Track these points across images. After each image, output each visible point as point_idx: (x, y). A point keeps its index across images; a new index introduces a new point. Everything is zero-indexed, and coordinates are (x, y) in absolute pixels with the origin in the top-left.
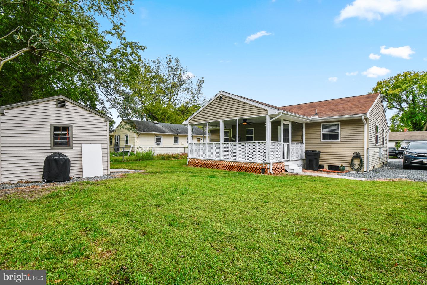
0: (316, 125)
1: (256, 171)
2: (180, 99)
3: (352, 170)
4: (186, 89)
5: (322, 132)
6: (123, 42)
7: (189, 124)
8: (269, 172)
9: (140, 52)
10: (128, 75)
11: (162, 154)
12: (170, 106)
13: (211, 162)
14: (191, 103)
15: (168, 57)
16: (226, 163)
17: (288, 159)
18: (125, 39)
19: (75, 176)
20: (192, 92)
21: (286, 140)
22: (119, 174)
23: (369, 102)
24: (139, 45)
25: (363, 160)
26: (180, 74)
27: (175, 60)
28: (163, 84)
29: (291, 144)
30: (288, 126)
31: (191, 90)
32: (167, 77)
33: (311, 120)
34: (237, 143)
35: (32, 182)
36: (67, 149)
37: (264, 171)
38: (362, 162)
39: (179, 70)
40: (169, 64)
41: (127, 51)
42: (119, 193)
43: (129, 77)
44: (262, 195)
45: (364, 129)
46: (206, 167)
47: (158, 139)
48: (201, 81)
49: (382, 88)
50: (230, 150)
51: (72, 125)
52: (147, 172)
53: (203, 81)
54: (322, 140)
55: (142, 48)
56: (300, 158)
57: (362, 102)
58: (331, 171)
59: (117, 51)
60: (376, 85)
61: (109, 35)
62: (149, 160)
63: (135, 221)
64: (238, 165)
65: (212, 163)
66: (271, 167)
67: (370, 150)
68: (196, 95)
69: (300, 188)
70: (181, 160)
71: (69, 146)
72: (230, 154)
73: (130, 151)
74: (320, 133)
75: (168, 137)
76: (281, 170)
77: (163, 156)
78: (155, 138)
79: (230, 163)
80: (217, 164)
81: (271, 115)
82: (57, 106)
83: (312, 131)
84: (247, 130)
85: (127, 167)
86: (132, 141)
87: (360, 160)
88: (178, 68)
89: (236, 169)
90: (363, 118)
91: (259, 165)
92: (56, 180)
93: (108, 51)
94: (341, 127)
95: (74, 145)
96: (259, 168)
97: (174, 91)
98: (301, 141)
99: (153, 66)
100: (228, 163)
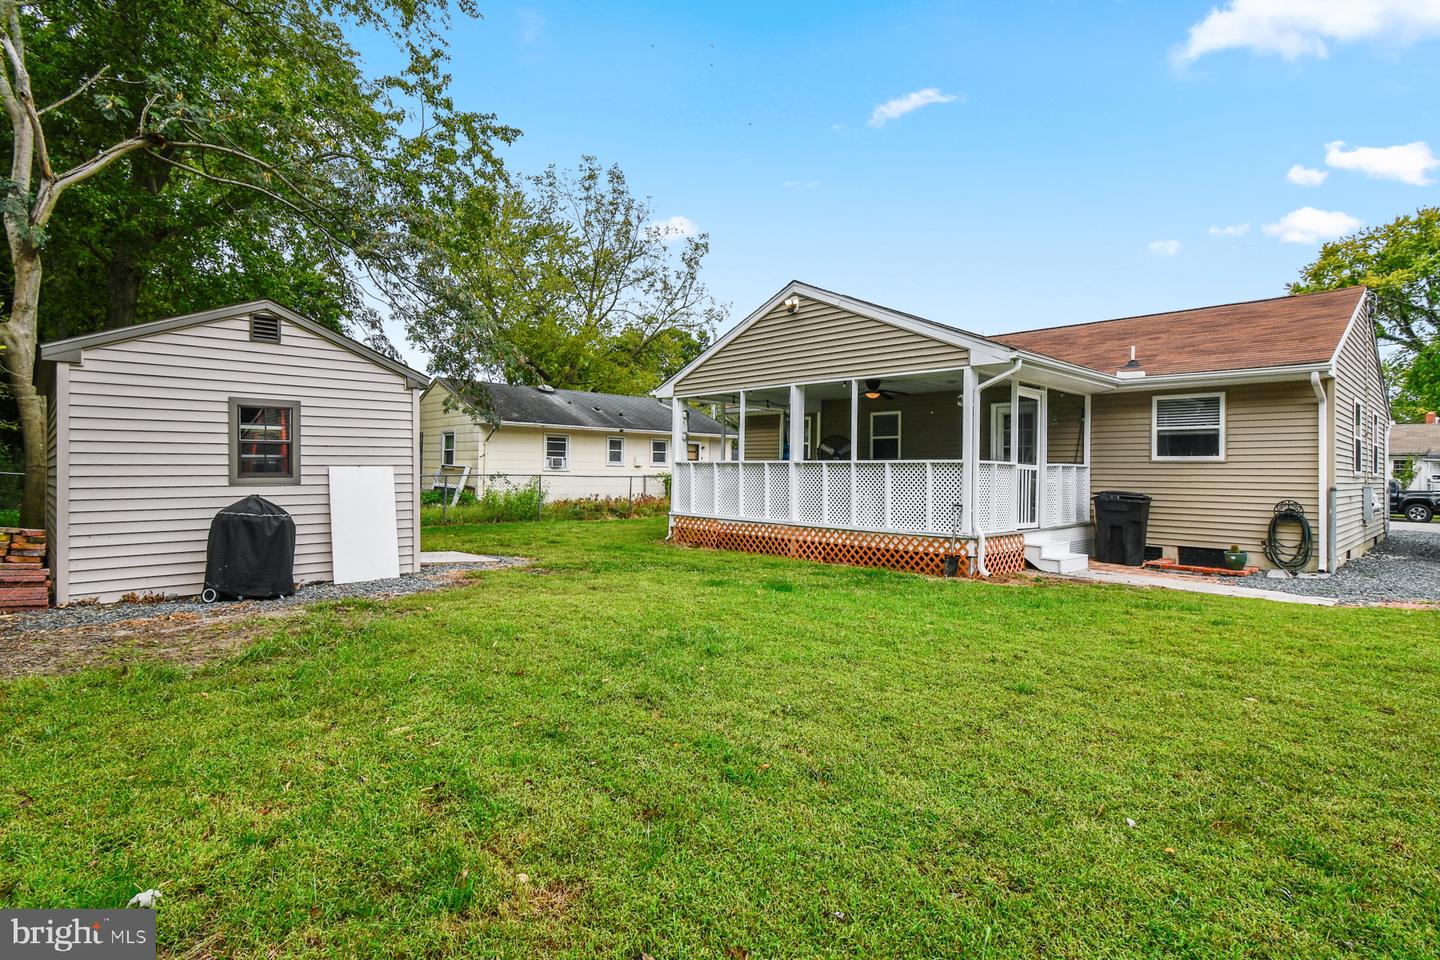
0: (1136, 401)
1: (922, 564)
2: (624, 307)
3: (1269, 564)
4: (647, 274)
5: (1155, 429)
6: (444, 113)
7: (675, 400)
8: (972, 570)
9: (499, 149)
10: (459, 225)
11: (574, 498)
12: (590, 330)
13: (756, 529)
14: (664, 322)
15: (586, 165)
16: (813, 533)
17: (1035, 525)
18: (448, 105)
19: (308, 580)
20: (665, 282)
21: (1027, 456)
22: (451, 571)
23: (1330, 320)
24: (496, 124)
25: (1313, 531)
26: (627, 223)
27: (611, 173)
28: (567, 256)
29: (1044, 469)
30: (1033, 403)
31: (661, 276)
32: (580, 234)
33: (1117, 385)
34: (853, 466)
35: (168, 601)
36: (284, 484)
37: (953, 565)
38: (1310, 538)
39: (622, 208)
40: (587, 189)
41: (455, 147)
42: (487, 646)
43: (461, 234)
44: (994, 661)
45: (1318, 418)
46: (737, 549)
47: (557, 448)
48: (697, 247)
49: (1339, 267)
50: (826, 488)
51: (299, 402)
52: (544, 567)
53: (706, 246)
54: (1155, 457)
55: (508, 134)
56: (1073, 520)
57: (1303, 320)
58: (1193, 567)
59: (422, 144)
60: (1319, 256)
61: (397, 91)
62: (530, 519)
63: (594, 758)
64: (856, 543)
65: (760, 534)
66: (979, 550)
67: (1338, 494)
68: (680, 295)
69: (1119, 634)
70: (637, 521)
71: (289, 473)
72: (826, 503)
73: (461, 486)
74: (1150, 431)
75: (590, 439)
76: (1014, 563)
77: (576, 504)
78: (546, 442)
79: (828, 535)
80: (779, 536)
81: (979, 367)
82: (251, 335)
83: (1117, 422)
84: (874, 417)
85: (467, 546)
86: (468, 455)
87: (1300, 531)
88: (620, 201)
89: (849, 556)
90: (1315, 377)
91: (936, 545)
92: (249, 593)
93: (392, 143)
94: (1227, 409)
95: (304, 471)
96: (937, 555)
97: (605, 281)
98: (1078, 459)
99: (532, 195)
100: (820, 534)
